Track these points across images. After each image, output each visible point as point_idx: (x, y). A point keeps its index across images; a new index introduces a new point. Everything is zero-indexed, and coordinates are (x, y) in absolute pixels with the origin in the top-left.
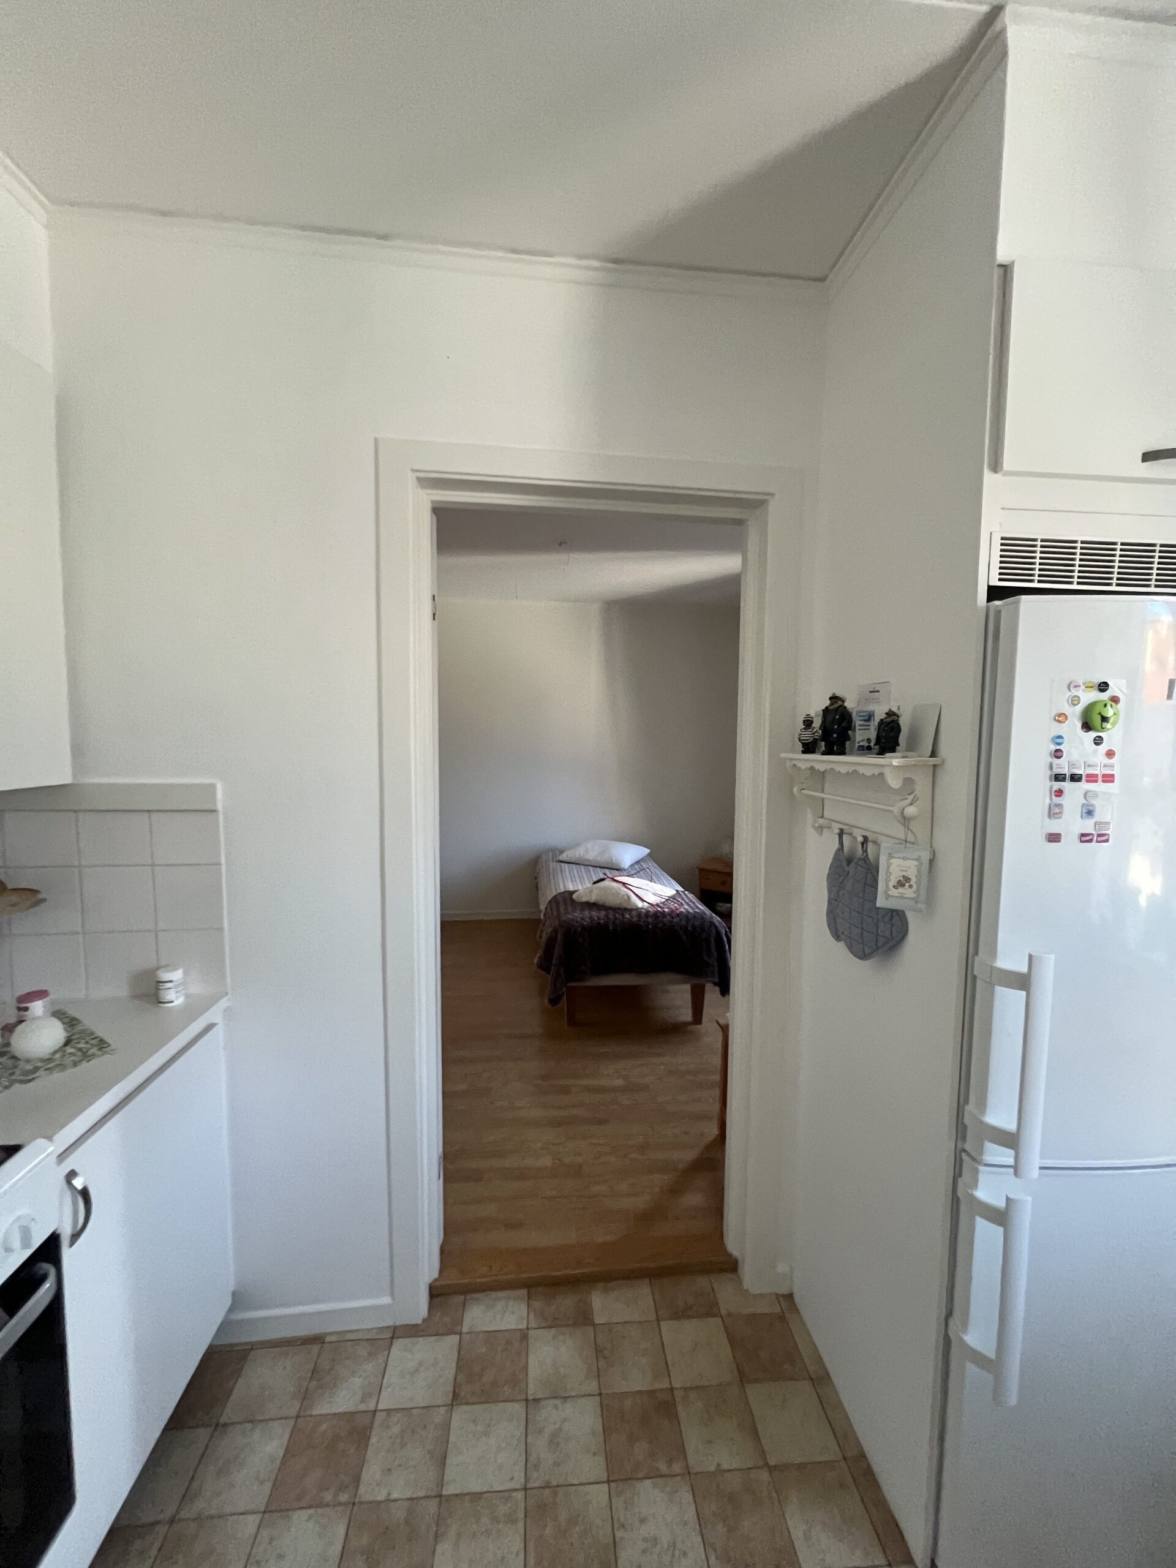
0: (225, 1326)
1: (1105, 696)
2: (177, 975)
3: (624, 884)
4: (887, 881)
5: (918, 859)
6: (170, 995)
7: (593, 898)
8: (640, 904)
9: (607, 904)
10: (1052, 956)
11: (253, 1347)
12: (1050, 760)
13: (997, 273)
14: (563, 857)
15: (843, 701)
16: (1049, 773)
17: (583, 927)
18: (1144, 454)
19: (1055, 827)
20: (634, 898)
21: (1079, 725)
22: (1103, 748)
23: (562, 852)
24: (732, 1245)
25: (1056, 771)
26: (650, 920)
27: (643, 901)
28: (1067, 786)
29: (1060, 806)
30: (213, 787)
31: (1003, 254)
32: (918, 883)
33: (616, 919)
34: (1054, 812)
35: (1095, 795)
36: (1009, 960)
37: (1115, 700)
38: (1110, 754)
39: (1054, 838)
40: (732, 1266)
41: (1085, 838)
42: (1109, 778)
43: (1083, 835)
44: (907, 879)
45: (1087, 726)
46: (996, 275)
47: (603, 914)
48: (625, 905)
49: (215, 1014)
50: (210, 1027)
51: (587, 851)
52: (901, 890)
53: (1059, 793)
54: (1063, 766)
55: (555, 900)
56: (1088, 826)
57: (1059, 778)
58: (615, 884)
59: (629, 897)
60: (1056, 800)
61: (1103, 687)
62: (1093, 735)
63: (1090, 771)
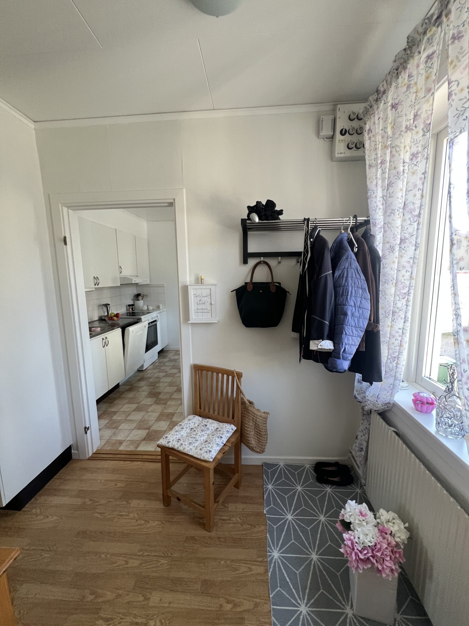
30: (164, 284)
49: (164, 309)
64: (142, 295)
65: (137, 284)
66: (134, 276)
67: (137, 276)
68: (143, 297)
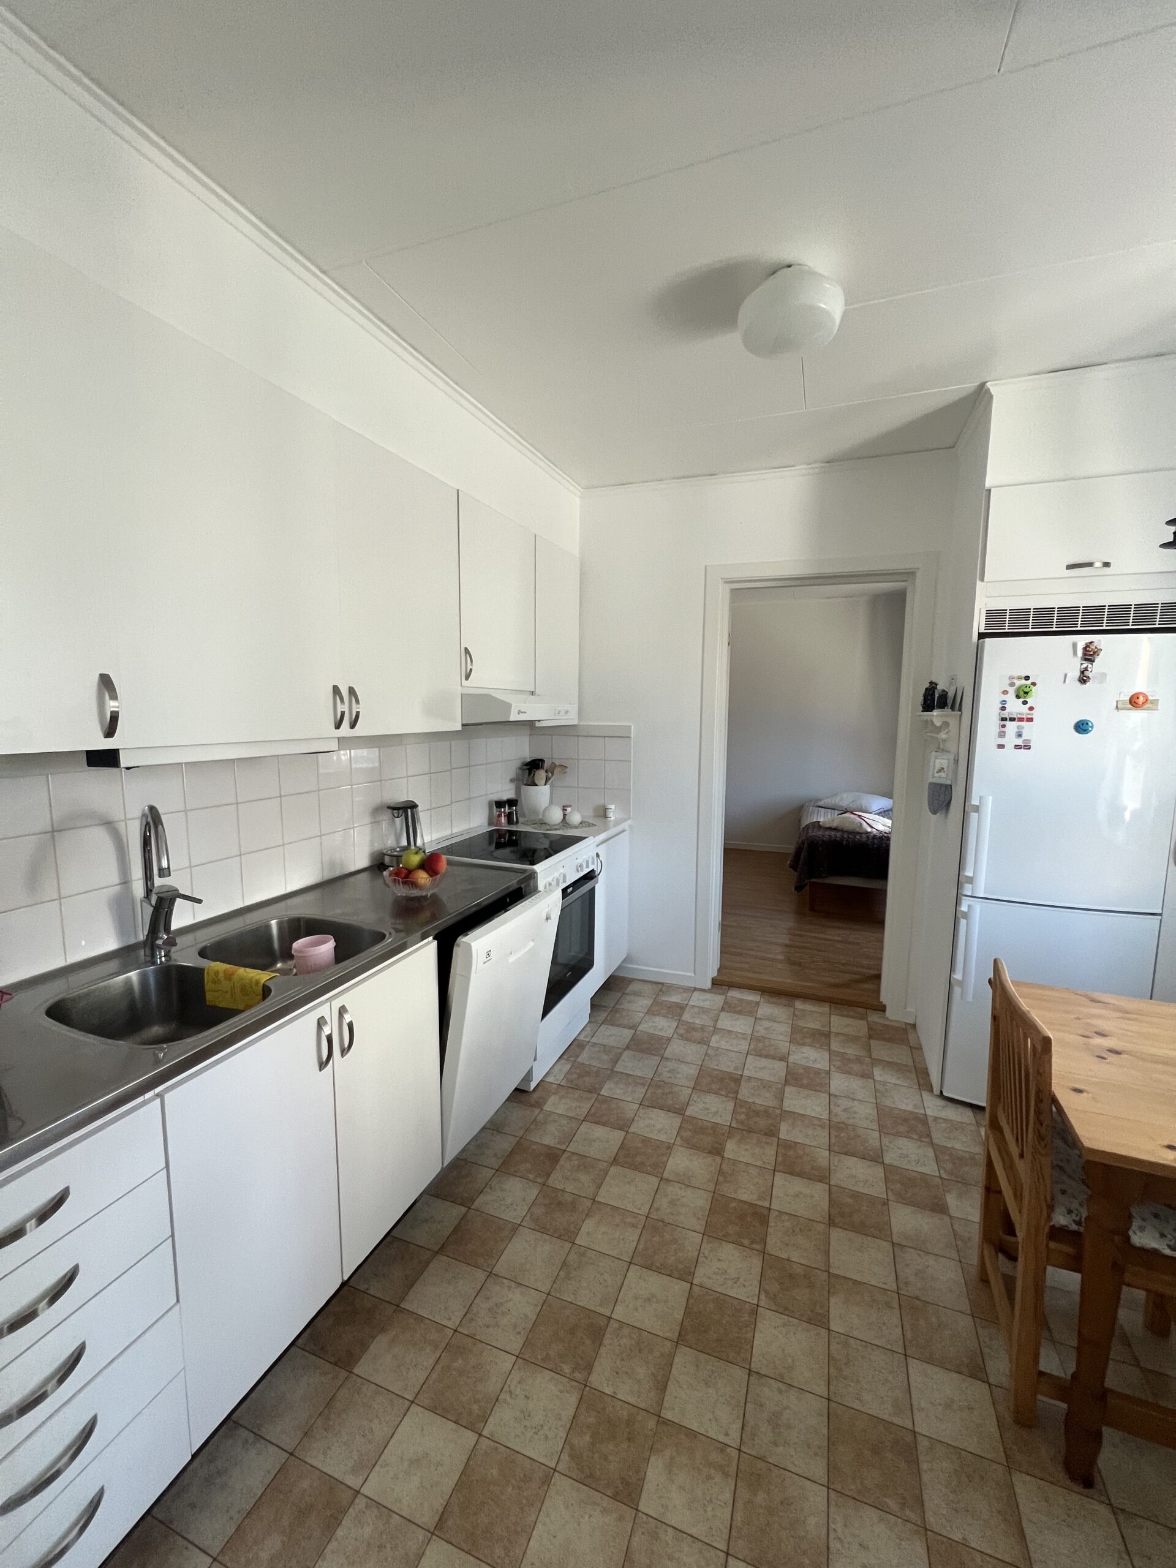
0: (619, 968)
1: (1029, 682)
2: (613, 807)
3: (859, 816)
4: (934, 769)
5: (948, 759)
6: (611, 815)
7: (834, 825)
8: (869, 830)
9: (845, 829)
10: (991, 797)
11: (634, 979)
12: (999, 711)
13: (985, 493)
14: (821, 803)
15: (936, 685)
16: (998, 717)
17: (823, 841)
18: (1067, 566)
19: (1001, 741)
20: (865, 824)
21: (1014, 696)
22: (1028, 706)
23: (821, 800)
24: (885, 997)
25: (1003, 716)
26: (876, 841)
27: (872, 827)
28: (1008, 723)
29: (1004, 732)
30: (630, 727)
31: (988, 485)
32: (948, 770)
33: (849, 838)
34: (1002, 735)
35: (1023, 728)
36: (975, 801)
37: (1034, 684)
38: (1031, 709)
39: (1001, 746)
40: (882, 1009)
41: (1017, 747)
42: (1030, 720)
43: (1016, 746)
44: (943, 769)
45: (1018, 697)
46: (984, 495)
47: (839, 834)
48: (858, 830)
49: (625, 825)
50: (624, 831)
51: (841, 800)
52: (940, 774)
53: (1004, 726)
54: (1005, 714)
55: (807, 826)
56: (1020, 742)
57: (1004, 719)
58: (852, 816)
59: (861, 824)
60: (1003, 729)
61: (1027, 678)
62: (1022, 700)
63: (1020, 716)
64: (546, 765)
65: (530, 725)
66: (521, 692)
67: (532, 693)
68: (551, 771)
